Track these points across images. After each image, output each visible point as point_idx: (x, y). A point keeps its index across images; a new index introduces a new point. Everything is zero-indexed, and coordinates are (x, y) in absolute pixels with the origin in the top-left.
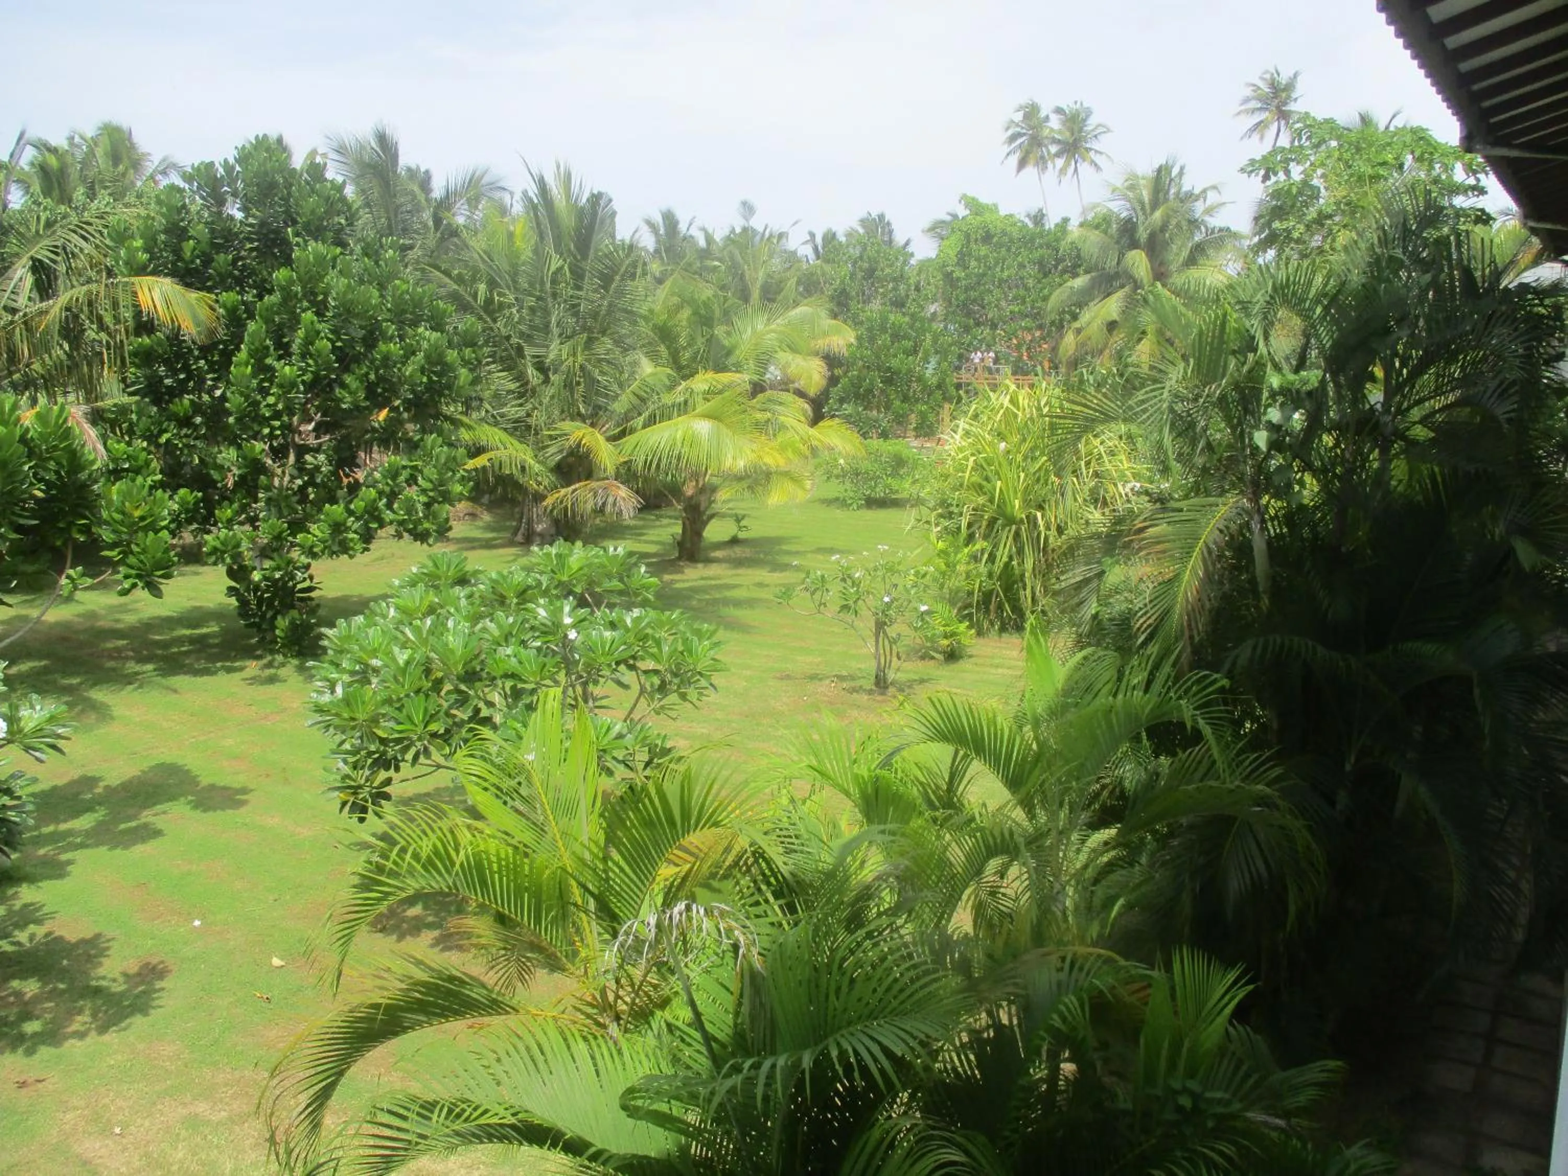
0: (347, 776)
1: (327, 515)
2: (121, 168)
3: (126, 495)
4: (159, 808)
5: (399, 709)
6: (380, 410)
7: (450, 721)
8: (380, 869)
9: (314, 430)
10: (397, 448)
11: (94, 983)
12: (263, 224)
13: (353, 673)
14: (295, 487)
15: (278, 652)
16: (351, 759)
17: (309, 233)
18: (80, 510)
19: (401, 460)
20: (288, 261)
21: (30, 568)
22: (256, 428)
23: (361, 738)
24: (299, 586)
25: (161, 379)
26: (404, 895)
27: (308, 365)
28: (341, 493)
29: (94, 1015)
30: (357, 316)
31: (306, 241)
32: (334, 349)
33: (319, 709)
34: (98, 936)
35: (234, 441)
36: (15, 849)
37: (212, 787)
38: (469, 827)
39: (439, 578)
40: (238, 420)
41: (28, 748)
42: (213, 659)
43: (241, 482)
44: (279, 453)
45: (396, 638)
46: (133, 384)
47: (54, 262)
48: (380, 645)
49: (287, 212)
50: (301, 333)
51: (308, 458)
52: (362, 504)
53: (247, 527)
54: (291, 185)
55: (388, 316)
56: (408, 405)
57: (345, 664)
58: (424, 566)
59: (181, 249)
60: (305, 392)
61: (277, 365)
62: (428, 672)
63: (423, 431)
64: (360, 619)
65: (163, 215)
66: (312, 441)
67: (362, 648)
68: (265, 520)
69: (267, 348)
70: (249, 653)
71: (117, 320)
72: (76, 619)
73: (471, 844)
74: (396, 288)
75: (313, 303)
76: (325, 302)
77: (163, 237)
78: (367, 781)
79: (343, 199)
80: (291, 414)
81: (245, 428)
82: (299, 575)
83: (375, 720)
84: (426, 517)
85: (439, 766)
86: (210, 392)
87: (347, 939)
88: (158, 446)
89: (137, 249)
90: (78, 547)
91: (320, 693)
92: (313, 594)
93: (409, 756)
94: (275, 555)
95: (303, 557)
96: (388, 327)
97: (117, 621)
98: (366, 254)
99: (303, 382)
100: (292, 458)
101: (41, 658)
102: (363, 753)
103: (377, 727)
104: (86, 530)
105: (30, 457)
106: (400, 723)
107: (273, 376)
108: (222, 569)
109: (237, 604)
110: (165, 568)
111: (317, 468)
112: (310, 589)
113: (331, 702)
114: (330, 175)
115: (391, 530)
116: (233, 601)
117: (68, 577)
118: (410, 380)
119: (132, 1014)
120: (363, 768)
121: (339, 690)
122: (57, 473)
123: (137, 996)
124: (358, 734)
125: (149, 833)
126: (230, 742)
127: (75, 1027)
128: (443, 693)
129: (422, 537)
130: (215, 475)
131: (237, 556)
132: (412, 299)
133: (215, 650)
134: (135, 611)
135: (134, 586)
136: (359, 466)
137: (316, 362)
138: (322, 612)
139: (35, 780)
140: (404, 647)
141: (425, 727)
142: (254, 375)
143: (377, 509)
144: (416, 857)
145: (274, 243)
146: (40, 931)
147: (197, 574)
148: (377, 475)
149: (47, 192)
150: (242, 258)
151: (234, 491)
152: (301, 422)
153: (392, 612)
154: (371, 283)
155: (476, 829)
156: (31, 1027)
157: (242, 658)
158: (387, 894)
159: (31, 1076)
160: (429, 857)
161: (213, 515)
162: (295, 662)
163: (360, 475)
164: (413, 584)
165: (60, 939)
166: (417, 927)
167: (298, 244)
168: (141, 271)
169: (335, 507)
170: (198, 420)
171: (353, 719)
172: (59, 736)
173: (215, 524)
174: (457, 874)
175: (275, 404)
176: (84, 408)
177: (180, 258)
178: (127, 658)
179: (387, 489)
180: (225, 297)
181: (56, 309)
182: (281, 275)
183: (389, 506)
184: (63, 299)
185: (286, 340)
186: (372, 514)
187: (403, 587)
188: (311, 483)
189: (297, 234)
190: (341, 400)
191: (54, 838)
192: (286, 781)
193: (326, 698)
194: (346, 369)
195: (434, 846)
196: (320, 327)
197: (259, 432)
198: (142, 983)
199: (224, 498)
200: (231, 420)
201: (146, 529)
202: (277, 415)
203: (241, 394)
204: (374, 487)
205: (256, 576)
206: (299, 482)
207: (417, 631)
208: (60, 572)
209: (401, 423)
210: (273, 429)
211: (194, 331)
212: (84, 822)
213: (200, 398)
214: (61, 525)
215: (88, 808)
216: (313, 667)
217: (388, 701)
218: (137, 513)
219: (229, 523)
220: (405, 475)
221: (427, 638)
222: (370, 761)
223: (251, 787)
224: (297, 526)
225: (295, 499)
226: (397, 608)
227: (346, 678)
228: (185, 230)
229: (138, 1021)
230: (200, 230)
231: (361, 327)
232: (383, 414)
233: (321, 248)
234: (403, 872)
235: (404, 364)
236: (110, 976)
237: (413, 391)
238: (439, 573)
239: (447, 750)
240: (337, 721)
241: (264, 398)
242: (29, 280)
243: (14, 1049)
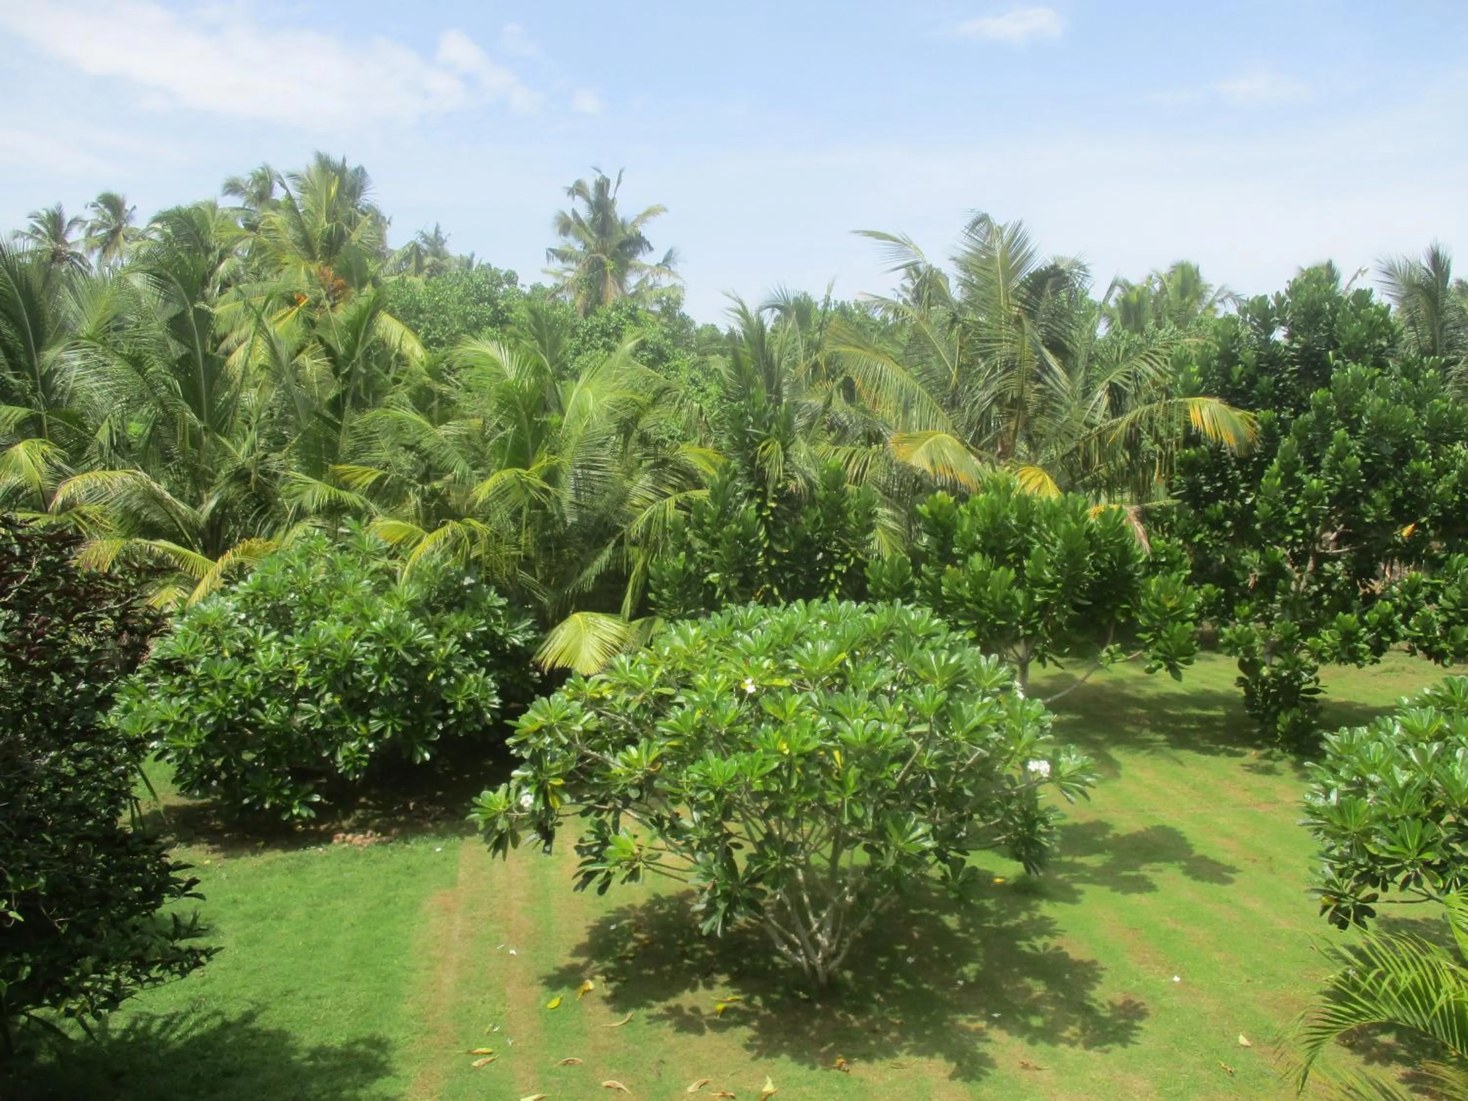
0: (1330, 882)
1: (1339, 622)
2: (1187, 299)
3: (1161, 587)
4: (1156, 865)
5: (1394, 830)
6: (1406, 525)
7: (1447, 854)
8: (1355, 987)
9: (1336, 539)
10: (1419, 561)
11: (1087, 1002)
12: (1306, 348)
13: (1349, 783)
14: (1311, 592)
15: (1277, 745)
16: (1338, 866)
17: (1350, 355)
18: (1126, 596)
19: (1423, 577)
20: (1325, 382)
21: (1080, 639)
22: (1280, 535)
23: (1351, 847)
24: (1304, 687)
25: (1201, 485)
26: (1377, 1020)
27: (1336, 479)
28: (1355, 603)
29: (1084, 1030)
30: (1390, 434)
31: (1345, 363)
32: (1364, 466)
33: (1312, 811)
34: (1094, 962)
35: (1258, 545)
36: (1043, 869)
37: (1203, 859)
38: (1453, 972)
39: (1454, 703)
40: (1264, 527)
41: (1064, 789)
42: (1216, 740)
43: (1261, 583)
44: (1298, 560)
45: (1399, 758)
46: (1177, 489)
47: (1127, 385)
48: (1381, 761)
49: (1330, 338)
50: (1332, 449)
51: (1326, 566)
52: (1377, 616)
53: (1262, 625)
54: (1336, 311)
55: (1423, 434)
56: (1435, 522)
57: (1342, 773)
58: (1438, 689)
59: (1231, 373)
60: (1330, 504)
61: (1305, 478)
62: (1429, 798)
63: (1450, 549)
64: (1363, 731)
65: (1218, 344)
66: (1332, 551)
67: (1362, 761)
68: (1279, 620)
69: (1298, 462)
70: (1250, 741)
71: (1170, 434)
72: (1109, 685)
73: (1454, 991)
74: (1435, 406)
75: (1347, 421)
76: (1359, 421)
77: (1216, 362)
78: (1352, 891)
79: (1386, 323)
80: (1315, 524)
81: (1269, 536)
82: (1305, 676)
83: (1367, 834)
84: (1444, 637)
85: (1430, 897)
86: (1242, 498)
87: (1316, 1045)
88: (1192, 544)
89: (1193, 374)
90: (1118, 626)
91: (1315, 796)
92: (1317, 696)
93: (1400, 878)
94: (1284, 654)
95: (1311, 660)
96: (1421, 445)
97: (1139, 691)
98: (1405, 374)
99: (1329, 495)
100: (1310, 565)
101: (1077, 713)
102: (1351, 863)
103: (1369, 841)
104: (1127, 613)
105: (1091, 549)
106: (1392, 844)
107: (1301, 488)
108: (1235, 660)
109: (1244, 694)
110: (1188, 655)
111: (1334, 577)
112: (1316, 691)
113: (1325, 808)
114: (1375, 300)
115: (1404, 645)
116: (1241, 691)
117: (1109, 651)
118: (1441, 500)
119: (1111, 1041)
120: (1349, 877)
121: (1333, 797)
122: (1111, 563)
123: (1120, 1027)
124: (1348, 843)
125: (1144, 886)
126: (1222, 821)
127: (1066, 1034)
128: (1443, 822)
129: (1438, 656)
130: (1238, 575)
131: (1250, 651)
132: (1450, 418)
133: (1219, 733)
134: (1155, 685)
135: (1160, 666)
136: (1376, 578)
137: (1343, 476)
138: (1324, 715)
139: (1064, 816)
140: (1406, 767)
141: (1420, 853)
142: (1283, 486)
143: (1391, 622)
144: (1392, 984)
145: (1315, 366)
146: (1053, 943)
147: (1210, 660)
148: (1395, 589)
149: (1125, 323)
150: (1284, 380)
151: (1253, 590)
152: (1324, 530)
153: (1397, 730)
154: (1407, 402)
155: (1462, 977)
156: (1036, 1022)
157: (1243, 745)
158: (1359, 1014)
159: (1033, 1063)
160: (1407, 989)
161: (1232, 610)
162: (1292, 758)
163: (1377, 587)
164: (1424, 705)
165: (1066, 955)
166: (1387, 1056)
167: (1337, 366)
168: (1193, 392)
169: (1348, 616)
170: (1229, 523)
171: (1345, 829)
172: (1087, 784)
173: (1233, 619)
174: (1435, 1016)
175: (1300, 514)
176: (1136, 507)
177: (1229, 381)
178: (1144, 726)
179: (1404, 604)
180: (1262, 414)
181: (1124, 425)
182: (1318, 395)
183: (1405, 621)
184: (1129, 417)
185: (1316, 455)
186: (1386, 627)
187: (1413, 706)
188: (1327, 590)
189: (1337, 357)
190: (1365, 515)
191: (1072, 868)
192: (1271, 870)
193: (1320, 802)
194: (1373, 483)
195: (1414, 980)
196: (1351, 443)
197: (1283, 539)
198: (1124, 1017)
199: (1244, 596)
200: (1258, 526)
201: (1175, 619)
202: (1301, 524)
203: (1270, 503)
204: (1391, 600)
205: (1265, 671)
206: (1315, 588)
207: (1422, 754)
208: (1103, 646)
209: (1426, 540)
210: (1295, 536)
211: (1234, 444)
212: (1094, 861)
213: (1232, 504)
214: (1108, 607)
215: (1098, 849)
216: (1311, 768)
217: (1383, 818)
218: (1170, 604)
219: (1246, 620)
220: (1425, 591)
221: (1431, 765)
222: (1357, 873)
223: (1238, 867)
224: (1310, 629)
225: (1309, 604)
226: (1404, 727)
227: (1342, 786)
228: (1235, 356)
229: (1117, 1049)
230: (1249, 355)
231: (1393, 445)
232: (1407, 531)
233: (1361, 369)
234: (1379, 997)
235: (1435, 481)
236: (1100, 1000)
237: (1442, 510)
238: (1454, 698)
239: (1441, 884)
240: (1328, 827)
241: (1290, 508)
242: (1106, 401)
243: (1021, 1035)
